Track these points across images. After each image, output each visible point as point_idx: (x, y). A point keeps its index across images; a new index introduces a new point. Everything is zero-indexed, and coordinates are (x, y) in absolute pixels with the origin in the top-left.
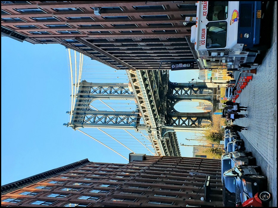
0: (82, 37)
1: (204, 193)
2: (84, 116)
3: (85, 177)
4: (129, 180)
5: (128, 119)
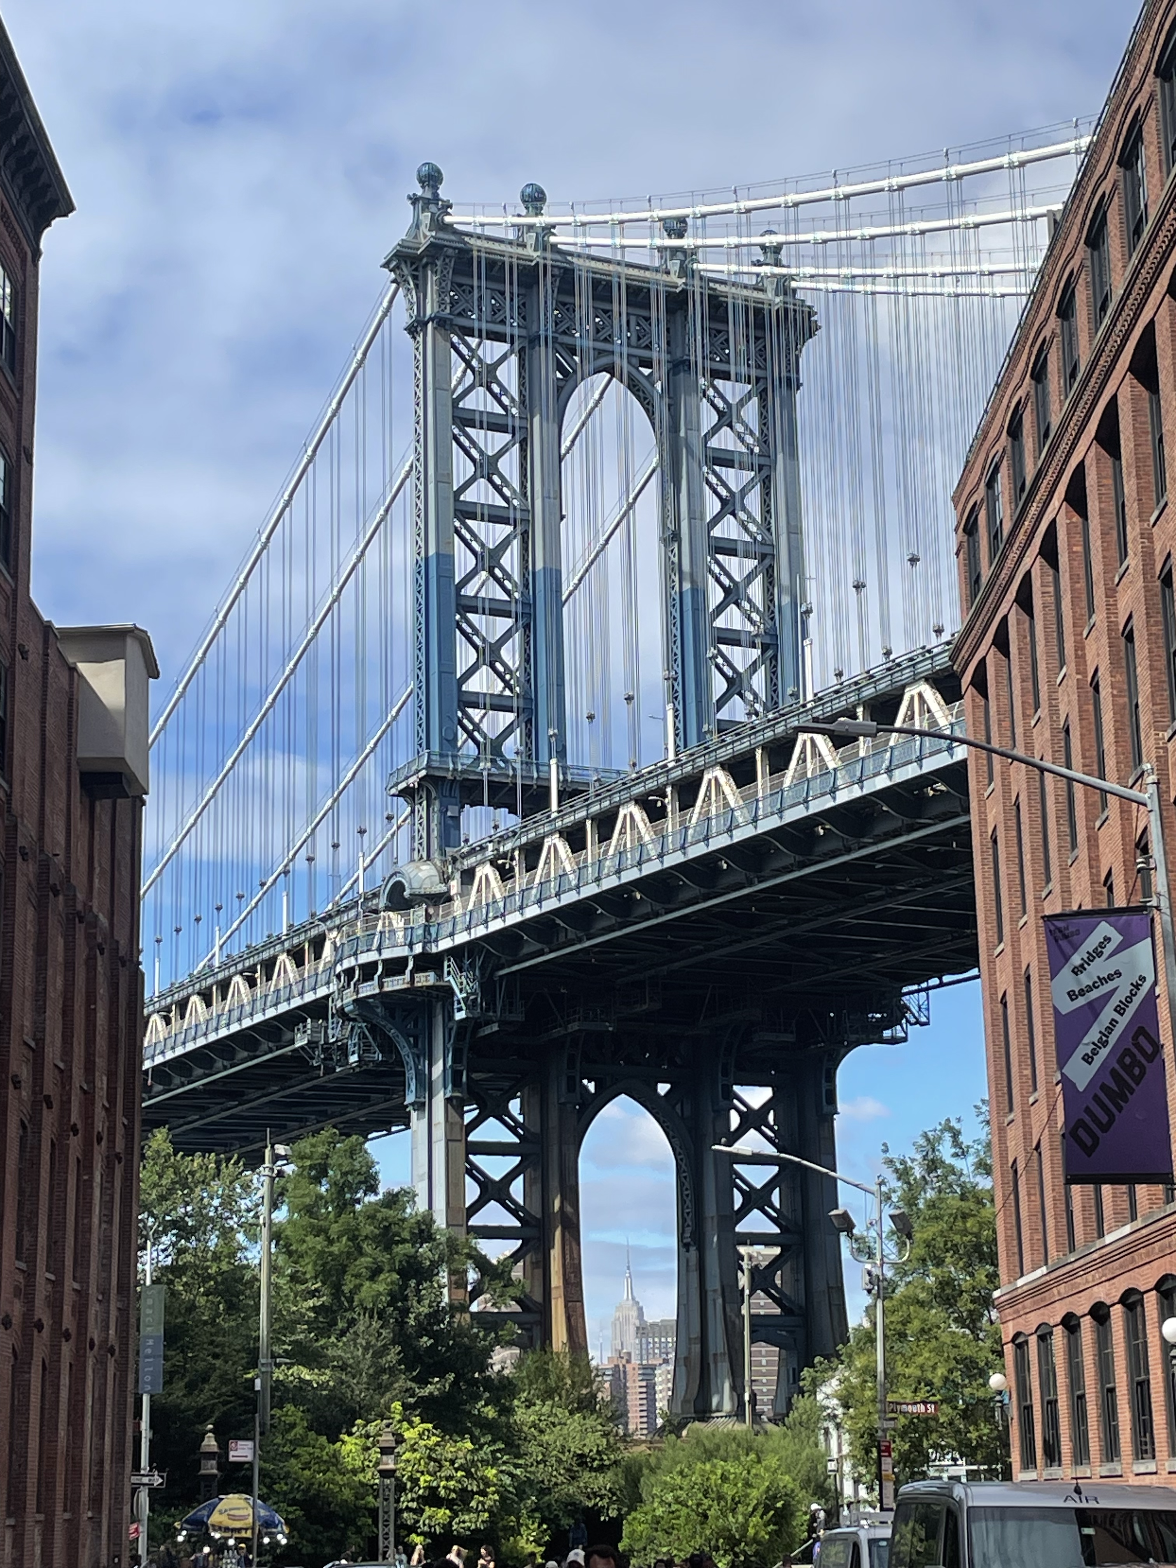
2: (508, 330)
5: (498, 705)
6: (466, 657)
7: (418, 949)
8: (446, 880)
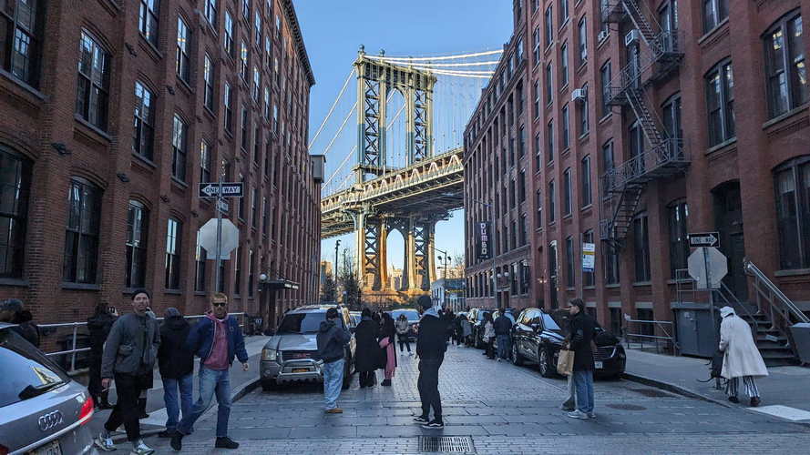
0: (527, 72)
1: (271, 280)
2: (377, 79)
3: (288, 78)
4: (285, 154)
5: (374, 154)
7: (357, 200)
8: (363, 187)
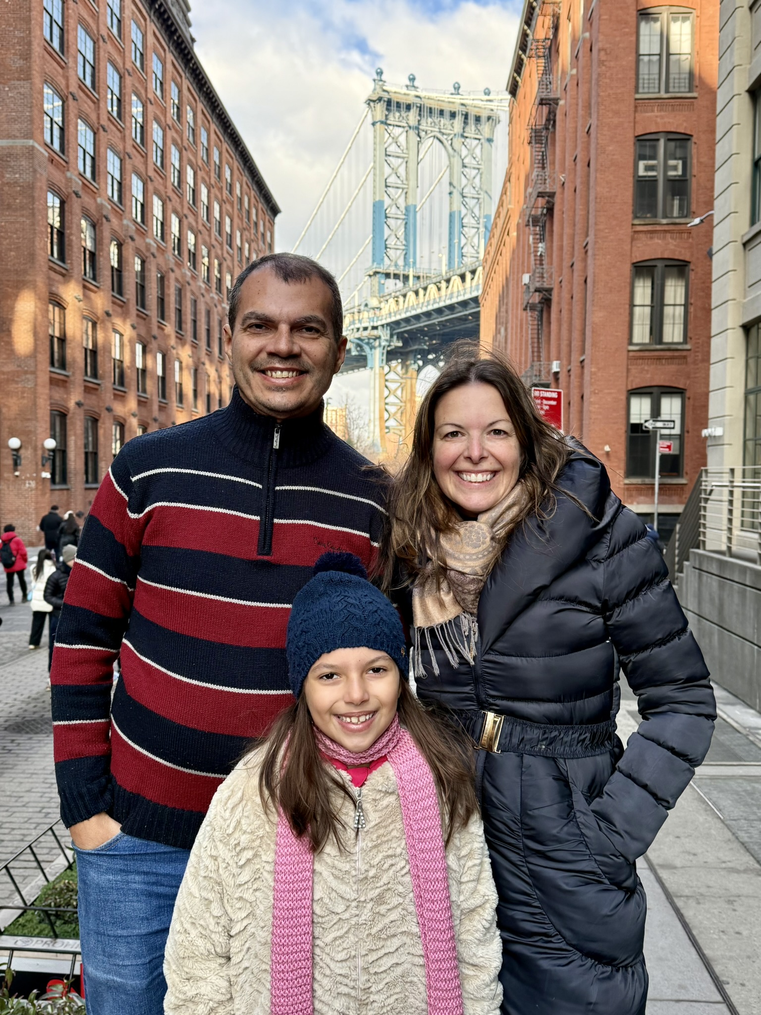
2: (403, 124)
6: (387, 232)
7: (372, 324)
8: (380, 302)
